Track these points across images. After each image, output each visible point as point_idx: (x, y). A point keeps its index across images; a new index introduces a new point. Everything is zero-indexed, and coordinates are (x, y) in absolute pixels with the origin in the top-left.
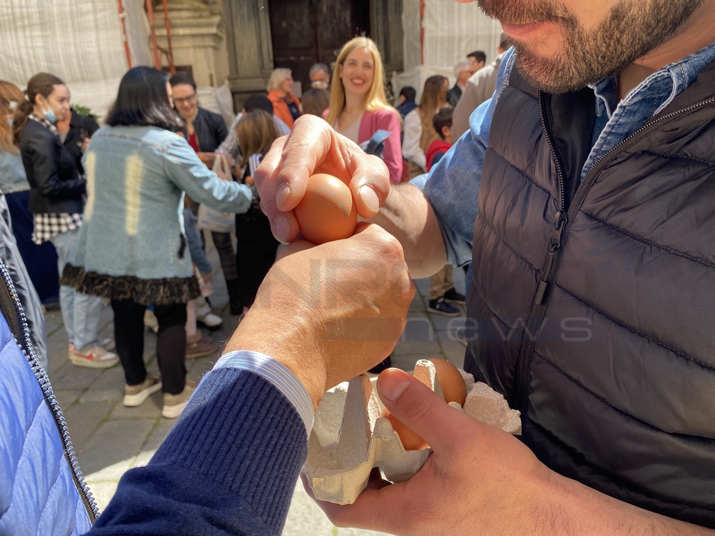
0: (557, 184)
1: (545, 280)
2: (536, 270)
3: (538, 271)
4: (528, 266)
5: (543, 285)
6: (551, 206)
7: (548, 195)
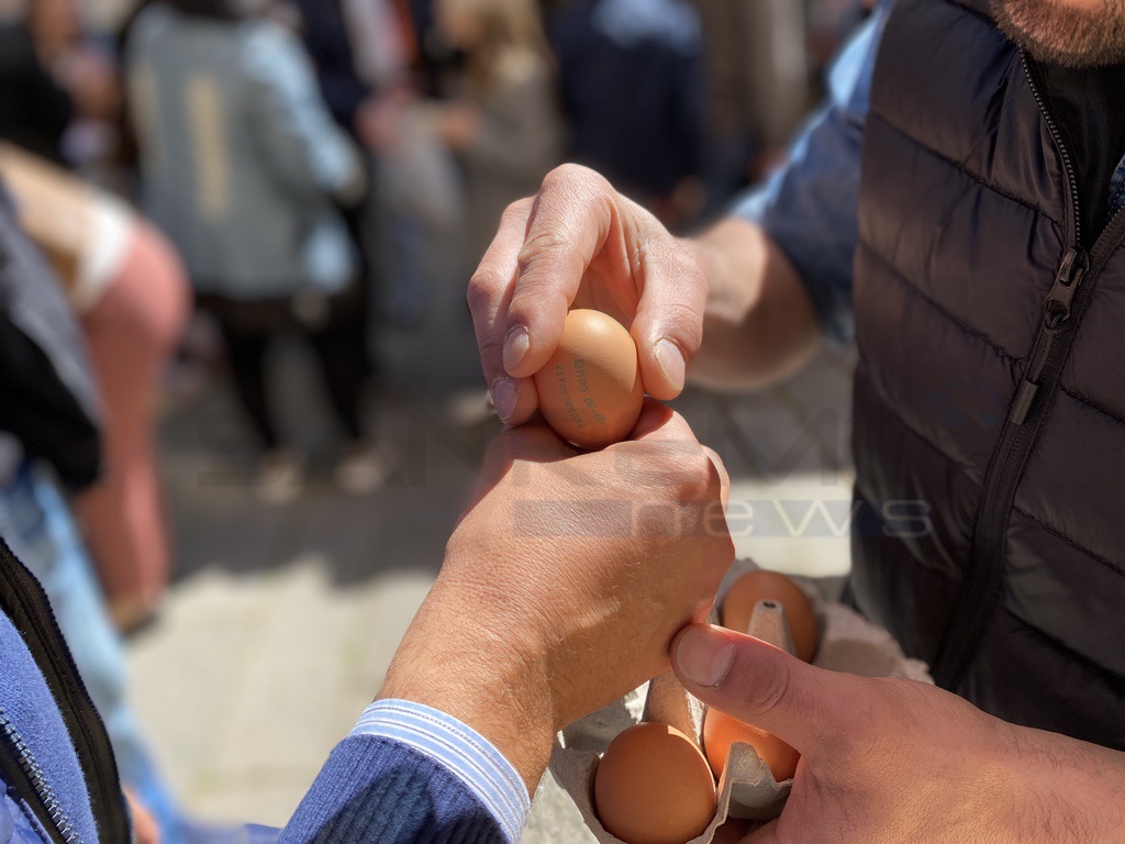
0: (1062, 193)
1: (1035, 379)
2: (1011, 358)
3: (1014, 361)
4: (990, 350)
5: (1029, 390)
6: (1045, 235)
7: (1032, 212)
